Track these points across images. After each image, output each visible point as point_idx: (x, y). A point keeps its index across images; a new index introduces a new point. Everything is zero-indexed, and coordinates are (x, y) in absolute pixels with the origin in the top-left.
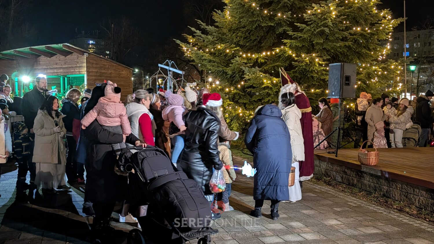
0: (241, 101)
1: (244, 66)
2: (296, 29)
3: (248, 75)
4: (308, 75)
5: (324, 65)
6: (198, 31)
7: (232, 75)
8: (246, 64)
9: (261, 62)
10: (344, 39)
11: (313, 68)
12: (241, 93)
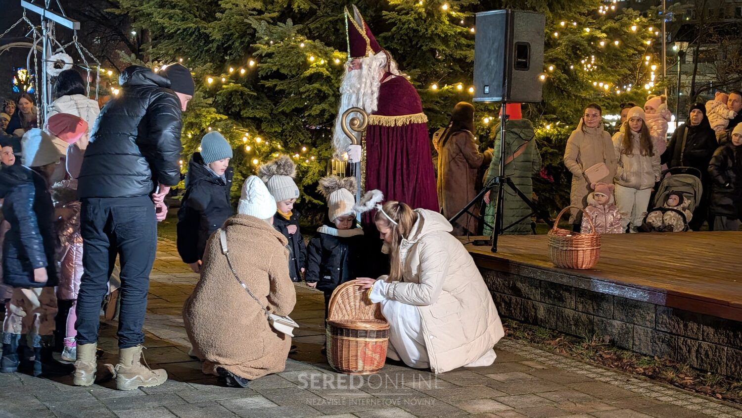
0: (247, 113)
1: (256, 19)
3: (268, 43)
4: (424, 48)
5: (462, 22)
7: (223, 44)
9: (300, 10)
11: (436, 29)
12: (247, 91)
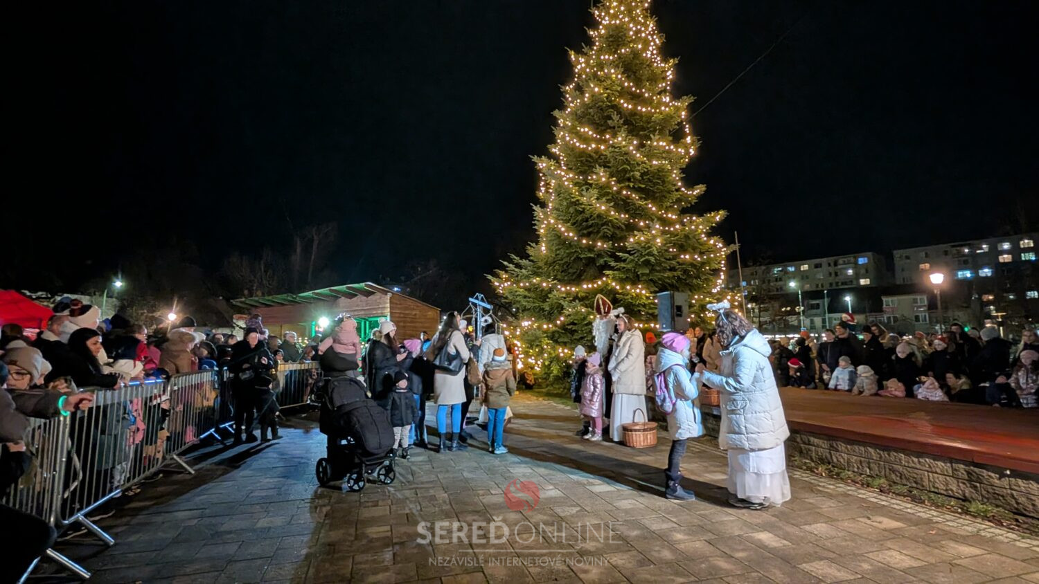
1: (563, 301)
2: (618, 259)
3: (568, 310)
5: (651, 298)
6: (511, 265)
7: (550, 312)
8: (565, 298)
9: (581, 296)
10: (672, 269)
11: (640, 301)
12: (560, 331)
